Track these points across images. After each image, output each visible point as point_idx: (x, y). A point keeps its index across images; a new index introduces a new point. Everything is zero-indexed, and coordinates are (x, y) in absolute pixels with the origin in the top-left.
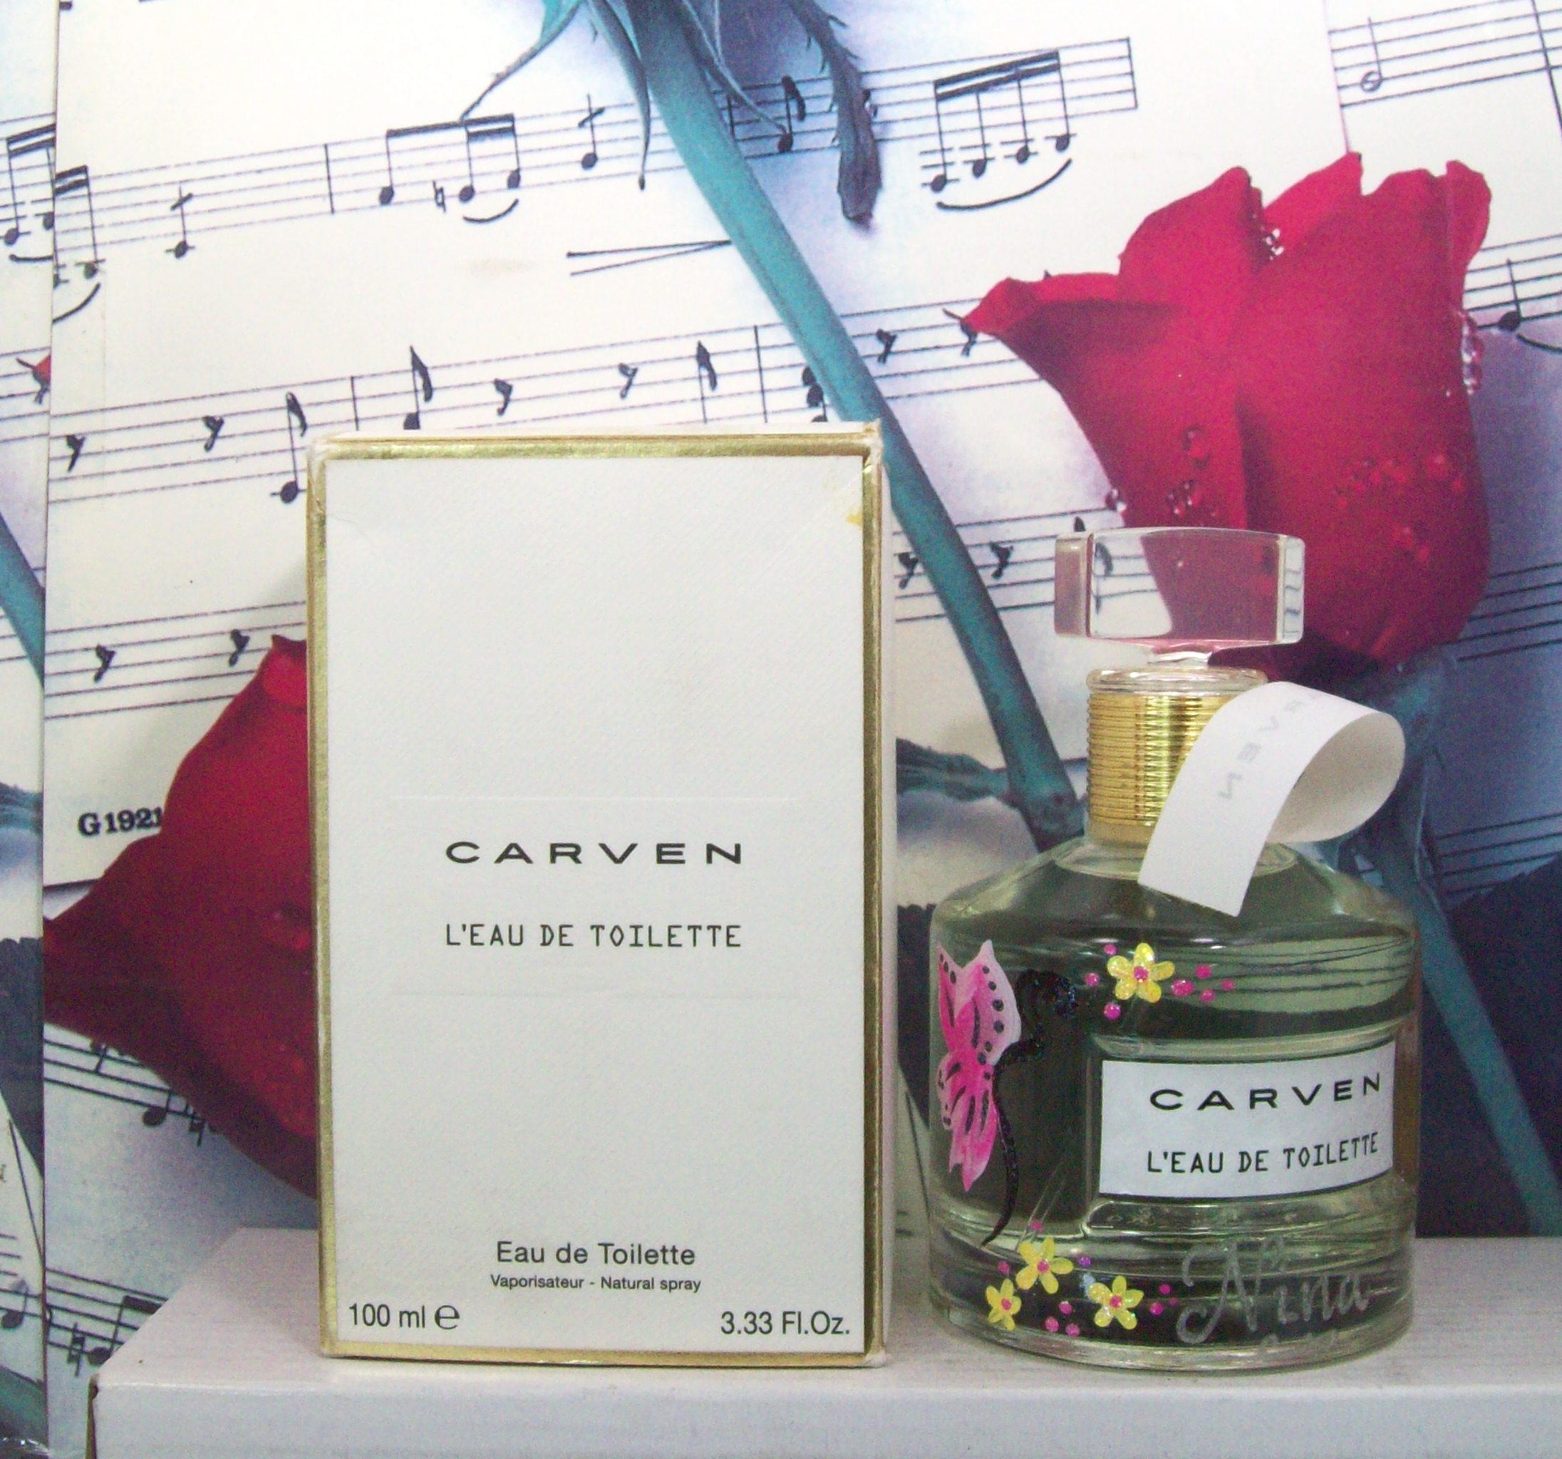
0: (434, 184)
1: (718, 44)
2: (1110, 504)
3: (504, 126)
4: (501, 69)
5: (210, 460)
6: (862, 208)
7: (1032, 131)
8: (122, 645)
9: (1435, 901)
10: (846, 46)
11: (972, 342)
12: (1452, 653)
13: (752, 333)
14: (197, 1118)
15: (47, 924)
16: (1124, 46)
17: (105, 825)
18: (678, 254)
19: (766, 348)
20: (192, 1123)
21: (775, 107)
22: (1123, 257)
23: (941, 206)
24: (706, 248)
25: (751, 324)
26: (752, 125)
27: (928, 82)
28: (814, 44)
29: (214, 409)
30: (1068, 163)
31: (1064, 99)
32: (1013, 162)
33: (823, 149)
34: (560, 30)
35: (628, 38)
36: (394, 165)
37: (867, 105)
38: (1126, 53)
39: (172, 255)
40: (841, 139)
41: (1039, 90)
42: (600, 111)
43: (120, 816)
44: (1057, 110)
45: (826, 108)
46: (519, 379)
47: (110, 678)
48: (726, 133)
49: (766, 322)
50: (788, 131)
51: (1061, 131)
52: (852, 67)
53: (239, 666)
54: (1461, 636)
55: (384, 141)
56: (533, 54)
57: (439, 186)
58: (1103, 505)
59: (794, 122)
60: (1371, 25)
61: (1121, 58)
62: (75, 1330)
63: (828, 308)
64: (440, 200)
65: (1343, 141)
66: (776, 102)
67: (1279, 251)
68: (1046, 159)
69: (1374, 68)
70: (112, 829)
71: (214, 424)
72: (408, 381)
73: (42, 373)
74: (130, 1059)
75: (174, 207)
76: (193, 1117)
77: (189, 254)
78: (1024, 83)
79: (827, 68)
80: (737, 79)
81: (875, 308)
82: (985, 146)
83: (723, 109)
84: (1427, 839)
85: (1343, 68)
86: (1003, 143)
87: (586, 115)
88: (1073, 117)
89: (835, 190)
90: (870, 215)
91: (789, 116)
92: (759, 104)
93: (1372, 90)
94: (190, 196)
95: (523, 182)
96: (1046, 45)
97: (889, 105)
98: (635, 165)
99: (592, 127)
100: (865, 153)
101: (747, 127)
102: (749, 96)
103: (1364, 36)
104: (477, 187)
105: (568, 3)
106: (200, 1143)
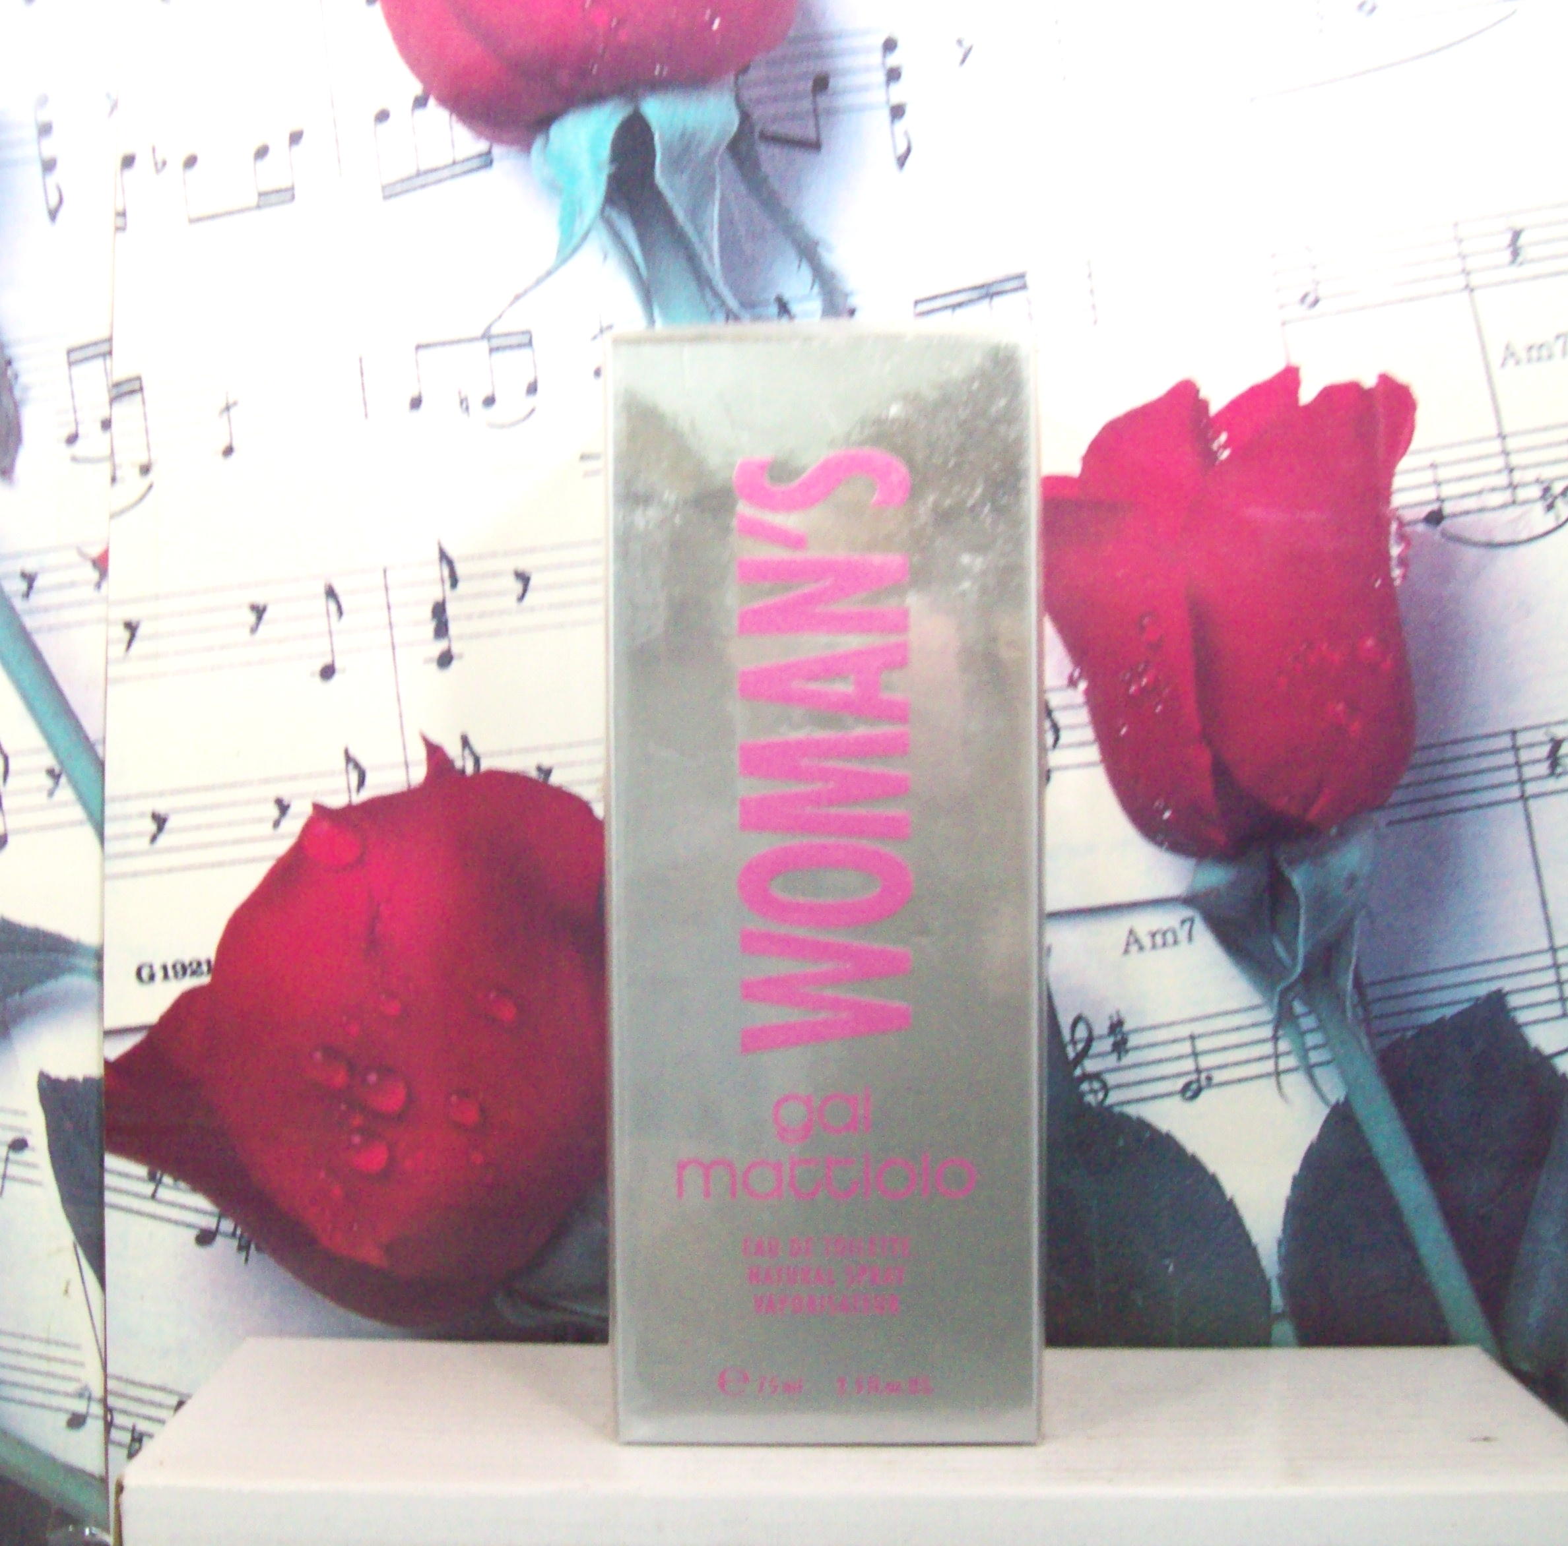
0: (459, 394)
1: (717, 263)
2: (1072, 683)
3: (523, 341)
4: (521, 289)
5: (256, 643)
8: (174, 812)
9: (1365, 1040)
10: (832, 268)
12: (1380, 818)
14: (245, 1238)
15: (107, 1064)
16: (1085, 268)
17: (159, 974)
20: (240, 1243)
22: (1083, 461)
27: (908, 300)
28: (805, 265)
29: (261, 597)
34: (574, 251)
35: (636, 263)
36: (421, 374)
38: (1088, 273)
39: (219, 456)
41: (1009, 307)
42: (611, 328)
43: (174, 965)
46: (535, 569)
47: (163, 840)
52: (837, 286)
53: (282, 831)
54: (1389, 802)
55: (413, 354)
56: (549, 273)
57: (463, 395)
58: (1065, 682)
61: (1081, 281)
62: (133, 1430)
64: (465, 406)
65: (1283, 355)
66: (769, 318)
67: (1224, 455)
69: (1313, 287)
70: (166, 976)
71: (258, 611)
72: (437, 571)
73: (101, 563)
74: (181, 1187)
75: (224, 414)
76: (241, 1236)
77: (234, 454)
78: (994, 303)
79: (816, 288)
80: (734, 297)
84: (1358, 984)
85: (1284, 288)
87: (599, 332)
93: (1308, 310)
94: (236, 403)
95: (541, 392)
96: (1014, 267)
99: (603, 341)
102: (746, 314)
104: (498, 395)
105: (580, 228)
106: (247, 1260)
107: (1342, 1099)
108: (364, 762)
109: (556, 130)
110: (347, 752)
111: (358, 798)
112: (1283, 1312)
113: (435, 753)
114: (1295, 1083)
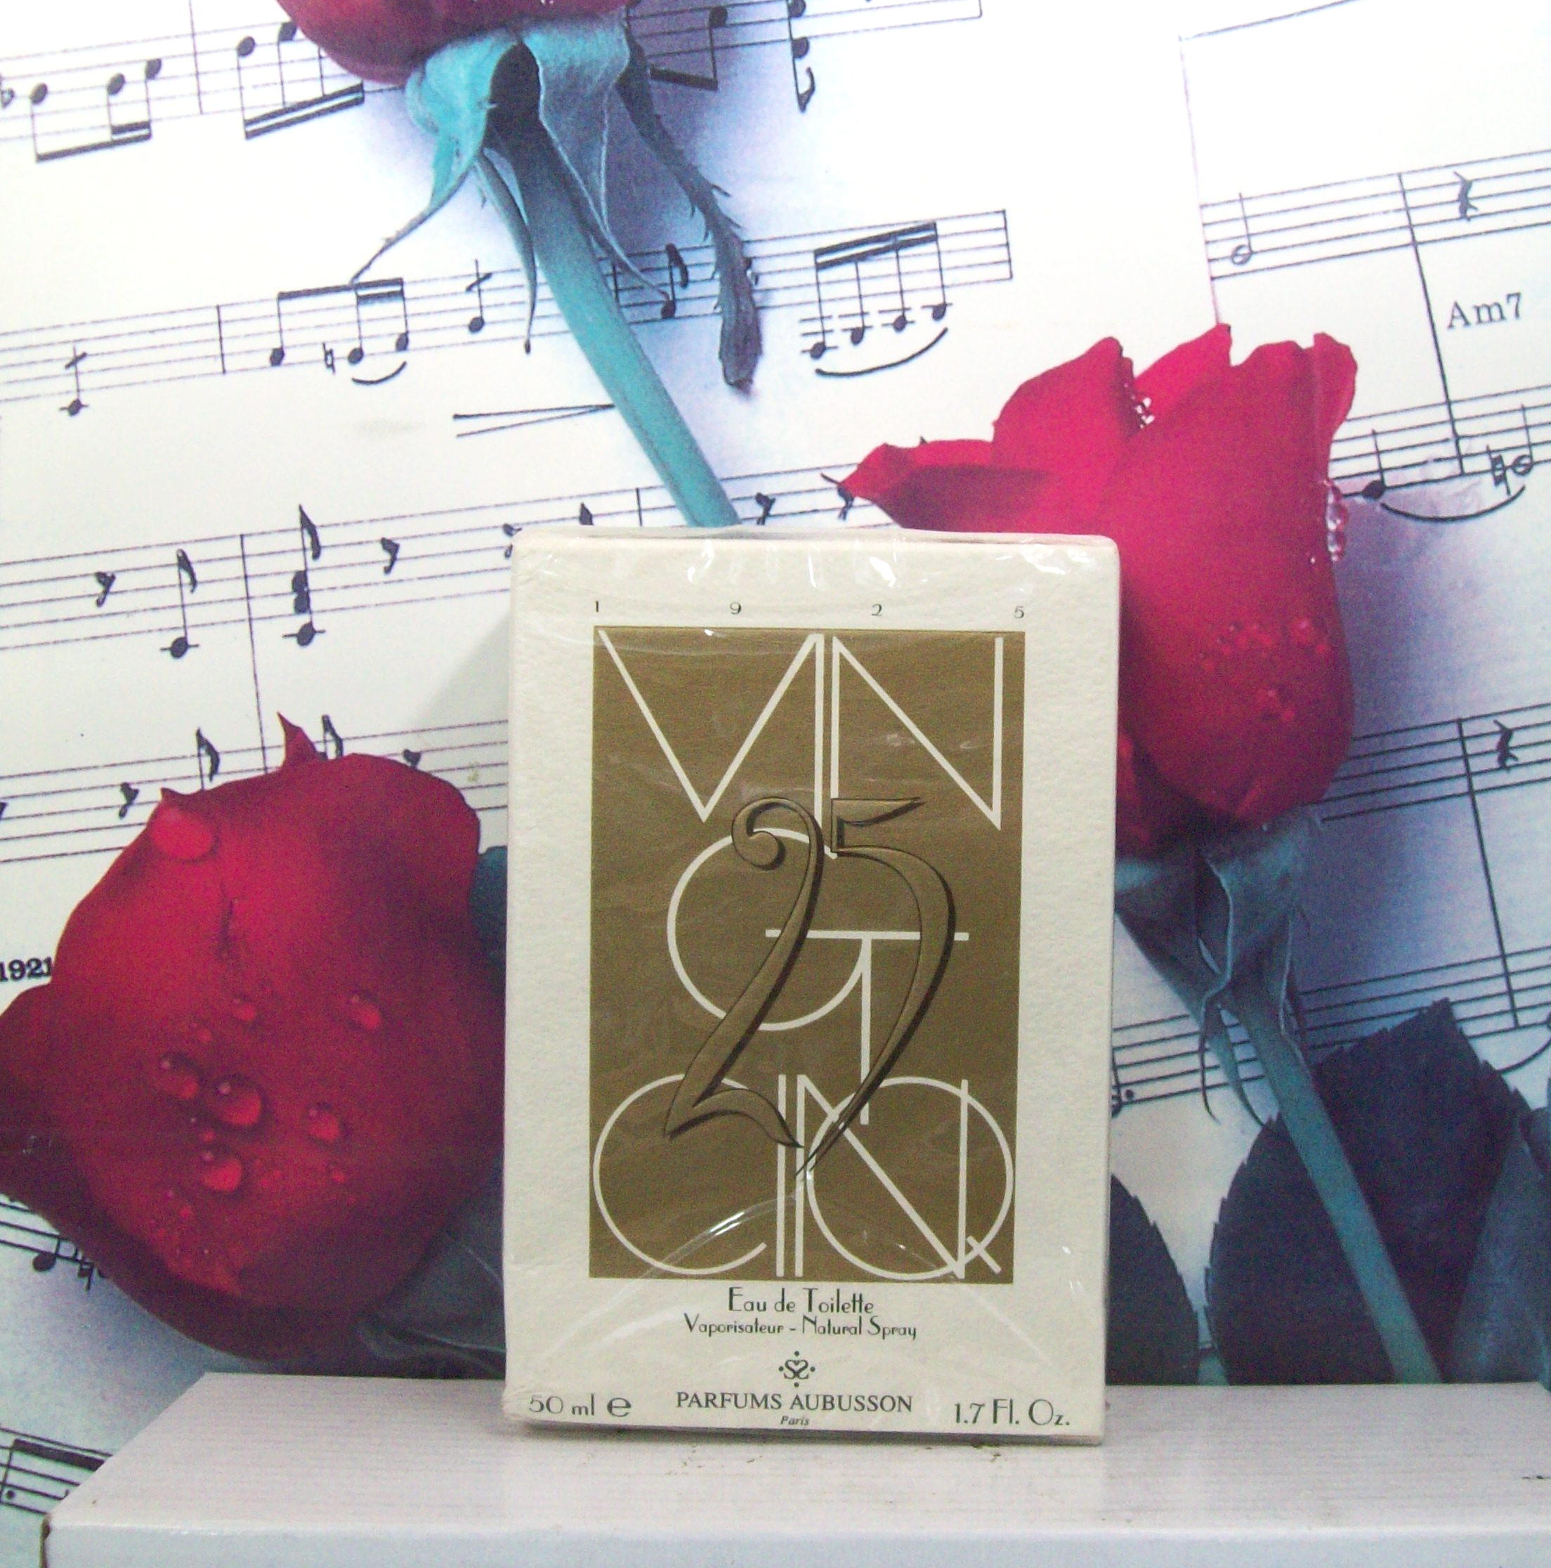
0: (324, 345)
1: (604, 212)
3: (394, 290)
4: (392, 234)
5: (101, 616)
6: (743, 375)
7: (909, 300)
8: (12, 797)
9: (1299, 1054)
10: (730, 215)
11: (849, 506)
12: (1315, 813)
13: (635, 494)
14: (86, 1263)
16: (1001, 217)
18: (563, 417)
19: (646, 510)
20: (81, 1269)
21: (656, 274)
22: (997, 424)
23: (820, 372)
24: (591, 411)
25: (634, 486)
26: (635, 292)
27: (808, 252)
28: (698, 213)
29: (106, 565)
30: (944, 332)
31: (941, 270)
32: (891, 330)
33: (705, 315)
34: (449, 197)
35: (516, 205)
36: (284, 327)
37: (749, 273)
38: (1002, 225)
39: (66, 413)
40: (723, 307)
41: (917, 260)
42: (488, 276)
43: (11, 965)
44: (934, 279)
45: (709, 276)
46: (405, 538)
48: (611, 299)
49: (649, 484)
50: (671, 298)
51: (938, 300)
52: (735, 236)
53: (129, 819)
54: (1326, 796)
55: (275, 303)
56: (422, 220)
57: (328, 348)
59: (678, 289)
60: (1241, 199)
61: (997, 230)
63: (709, 473)
64: (329, 362)
65: (1213, 312)
66: (659, 269)
67: (1149, 420)
68: (923, 328)
69: (1244, 241)
70: (3, 976)
71: (106, 580)
72: (296, 539)
74: (20, 1205)
75: (68, 366)
76: (82, 1262)
77: (83, 411)
78: (902, 253)
79: (710, 237)
80: (621, 245)
81: (755, 472)
82: (863, 314)
83: (608, 275)
84: (1291, 995)
85: (1215, 241)
86: (881, 312)
87: (474, 279)
88: (948, 287)
89: (717, 356)
90: (751, 381)
91: (672, 283)
92: (643, 271)
93: (1242, 263)
94: (84, 355)
95: (411, 345)
96: (924, 216)
97: (770, 273)
98: (521, 329)
99: (480, 291)
100: (745, 320)
101: (632, 293)
102: (634, 263)
103: (1235, 210)
104: (366, 350)
105: (458, 169)
106: (89, 1287)
107: (1274, 1118)
108: (218, 747)
109: (431, 65)
110: (199, 734)
111: (209, 786)
112: (1213, 1348)
113: (293, 734)
114: (1223, 1100)
